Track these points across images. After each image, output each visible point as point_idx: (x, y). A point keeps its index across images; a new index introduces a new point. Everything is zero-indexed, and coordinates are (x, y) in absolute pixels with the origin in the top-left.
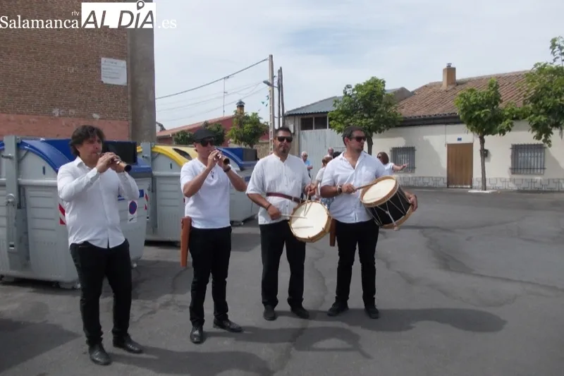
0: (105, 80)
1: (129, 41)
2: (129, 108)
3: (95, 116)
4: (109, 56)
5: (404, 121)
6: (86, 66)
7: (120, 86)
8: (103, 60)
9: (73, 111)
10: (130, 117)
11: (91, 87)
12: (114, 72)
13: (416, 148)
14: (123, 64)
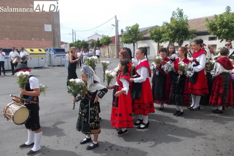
0: (46, 30)
1: (52, 19)
2: (52, 37)
3: (43, 40)
4: (47, 24)
5: (144, 38)
6: (40, 27)
7: (50, 32)
8: (45, 25)
9: (37, 39)
10: (53, 40)
11: (42, 32)
12: (48, 28)
13: (150, 47)
14: (50, 26)
